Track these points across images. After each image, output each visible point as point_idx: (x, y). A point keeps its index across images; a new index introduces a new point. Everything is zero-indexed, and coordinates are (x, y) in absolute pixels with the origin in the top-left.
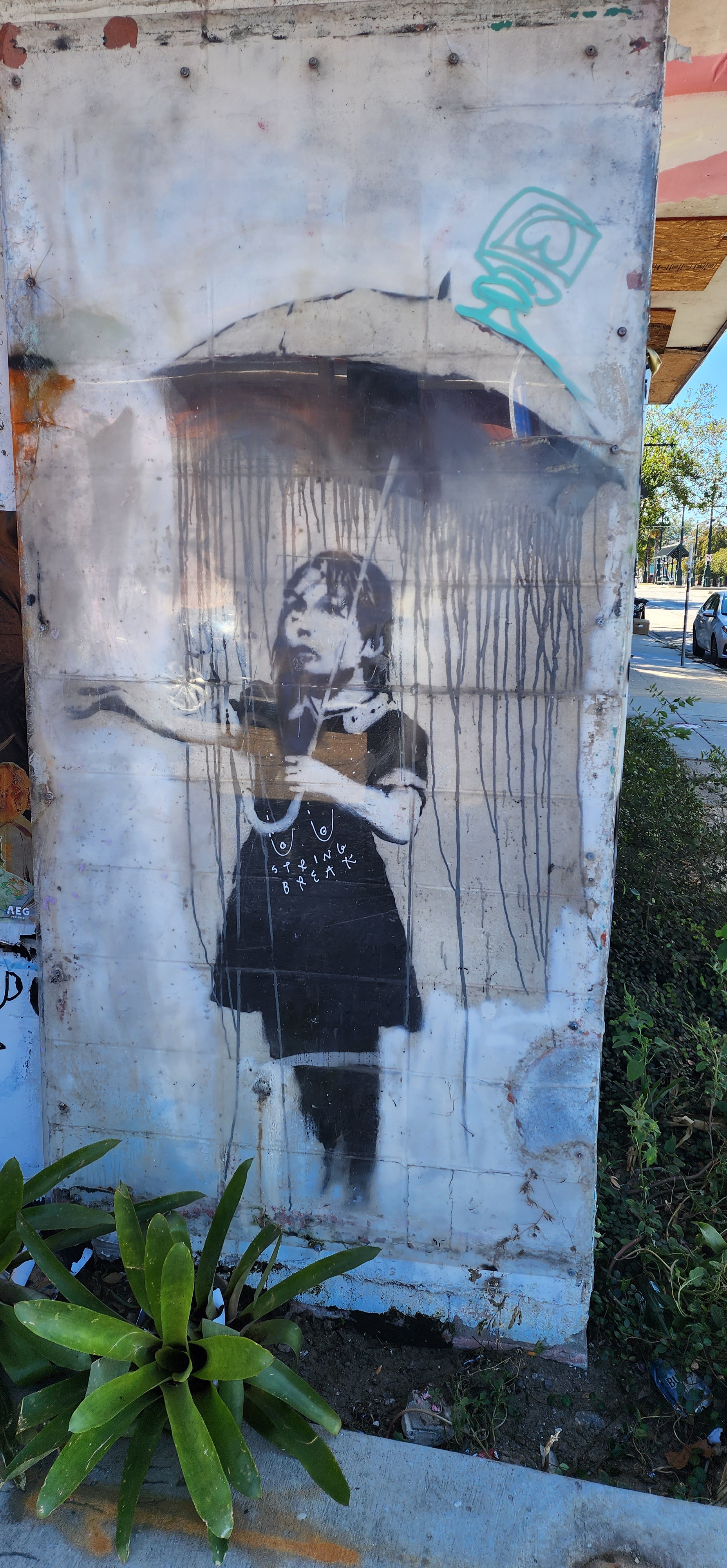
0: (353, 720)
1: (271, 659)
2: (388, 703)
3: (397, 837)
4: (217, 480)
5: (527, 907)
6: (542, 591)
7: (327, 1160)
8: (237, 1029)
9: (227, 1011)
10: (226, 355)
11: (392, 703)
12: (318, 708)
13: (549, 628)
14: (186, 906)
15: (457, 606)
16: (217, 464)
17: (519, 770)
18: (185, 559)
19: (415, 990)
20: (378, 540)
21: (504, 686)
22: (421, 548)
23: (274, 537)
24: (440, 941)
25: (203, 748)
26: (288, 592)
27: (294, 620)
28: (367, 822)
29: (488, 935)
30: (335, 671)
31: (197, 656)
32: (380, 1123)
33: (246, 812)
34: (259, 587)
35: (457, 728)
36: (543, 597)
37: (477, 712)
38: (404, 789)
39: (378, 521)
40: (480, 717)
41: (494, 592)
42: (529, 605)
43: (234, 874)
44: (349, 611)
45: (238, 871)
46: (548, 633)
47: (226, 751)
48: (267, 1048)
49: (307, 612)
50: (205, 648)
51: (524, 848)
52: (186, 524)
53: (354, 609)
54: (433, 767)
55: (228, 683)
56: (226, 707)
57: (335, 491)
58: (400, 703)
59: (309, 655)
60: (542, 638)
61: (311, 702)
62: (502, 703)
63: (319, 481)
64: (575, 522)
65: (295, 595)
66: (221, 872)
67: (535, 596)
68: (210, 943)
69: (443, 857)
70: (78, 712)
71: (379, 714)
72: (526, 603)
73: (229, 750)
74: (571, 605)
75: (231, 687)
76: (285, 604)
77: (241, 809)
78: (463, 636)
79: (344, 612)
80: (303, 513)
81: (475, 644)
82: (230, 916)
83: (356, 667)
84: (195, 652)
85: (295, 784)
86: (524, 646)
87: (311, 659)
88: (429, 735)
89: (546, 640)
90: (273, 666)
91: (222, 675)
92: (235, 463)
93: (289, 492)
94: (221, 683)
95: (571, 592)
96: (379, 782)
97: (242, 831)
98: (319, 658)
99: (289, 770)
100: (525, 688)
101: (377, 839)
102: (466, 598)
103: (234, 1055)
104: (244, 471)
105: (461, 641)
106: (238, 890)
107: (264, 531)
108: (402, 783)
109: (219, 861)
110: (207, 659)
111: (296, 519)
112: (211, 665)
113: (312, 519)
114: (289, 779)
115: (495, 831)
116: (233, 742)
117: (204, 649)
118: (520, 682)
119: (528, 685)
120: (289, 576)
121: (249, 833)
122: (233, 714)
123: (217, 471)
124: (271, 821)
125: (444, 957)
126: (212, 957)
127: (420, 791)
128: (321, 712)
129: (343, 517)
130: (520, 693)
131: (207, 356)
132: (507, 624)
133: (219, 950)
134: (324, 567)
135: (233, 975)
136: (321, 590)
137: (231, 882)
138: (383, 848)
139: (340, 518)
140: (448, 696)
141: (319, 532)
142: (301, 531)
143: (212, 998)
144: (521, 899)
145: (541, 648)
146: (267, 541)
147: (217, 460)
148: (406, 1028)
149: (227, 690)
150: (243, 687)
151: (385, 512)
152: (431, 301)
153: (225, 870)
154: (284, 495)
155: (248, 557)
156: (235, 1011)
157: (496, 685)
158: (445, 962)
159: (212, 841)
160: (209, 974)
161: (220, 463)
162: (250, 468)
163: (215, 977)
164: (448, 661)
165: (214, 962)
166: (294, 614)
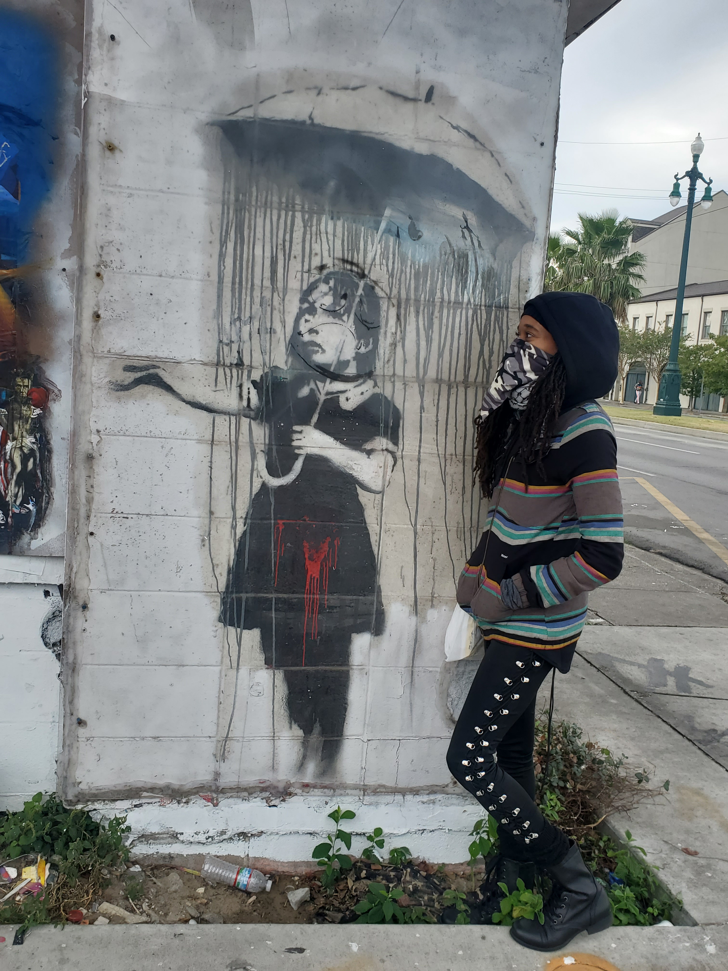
0: (347, 400)
1: (287, 350)
2: (374, 387)
3: (374, 488)
4: (253, 210)
5: (463, 538)
6: (484, 312)
7: (305, 744)
8: (239, 644)
9: (232, 630)
10: (268, 117)
11: (377, 388)
12: (321, 390)
13: (487, 339)
14: (204, 545)
15: (426, 319)
16: (254, 198)
17: (463, 438)
18: (222, 268)
19: (380, 603)
20: (373, 267)
21: (455, 378)
22: (403, 275)
23: (295, 257)
24: (401, 565)
25: (227, 418)
26: (303, 300)
27: (306, 321)
28: (353, 476)
29: (435, 560)
30: (335, 363)
31: (227, 345)
32: (348, 709)
33: (259, 469)
34: (281, 295)
35: (422, 408)
36: (484, 316)
37: (436, 397)
38: (381, 452)
39: (374, 253)
40: (438, 400)
41: (452, 311)
42: (475, 322)
43: (246, 518)
44: (348, 317)
45: (249, 516)
46: (487, 342)
47: (245, 422)
48: (262, 657)
49: (317, 316)
50: (234, 338)
51: (463, 495)
52: (226, 242)
53: (352, 316)
54: (403, 436)
55: (251, 367)
56: (247, 385)
57: (343, 227)
58: (382, 388)
59: (316, 349)
60: (482, 345)
61: (316, 385)
62: (454, 390)
63: (332, 219)
64: (507, 266)
65: (308, 302)
66: (234, 518)
67: (479, 316)
68: (221, 575)
69: (407, 503)
70: (121, 386)
71: (367, 396)
72: (473, 320)
73: (248, 420)
74: (502, 324)
75: (253, 370)
76: (300, 308)
77: (255, 467)
78: (429, 341)
79: (345, 318)
80: (319, 240)
81: (437, 348)
82: (239, 553)
83: (352, 360)
84: (225, 341)
85: (299, 448)
86: (470, 351)
87: (318, 351)
88: (402, 412)
89: (485, 346)
90: (288, 356)
91: (246, 361)
92: (269, 198)
93: (309, 225)
94: (245, 367)
95: (503, 315)
96: (363, 447)
97: (255, 484)
98: (324, 351)
99: (295, 436)
100: (469, 380)
101: (359, 490)
102: (433, 314)
103: (235, 665)
104: (275, 205)
105: (427, 345)
106: (248, 531)
107: (287, 252)
108: (381, 447)
109: (234, 508)
110: (235, 347)
111: (313, 245)
112: (238, 352)
113: (325, 247)
114: (295, 443)
115: (445, 484)
116: (252, 414)
117: (233, 340)
118: (466, 376)
119: (471, 379)
120: (305, 287)
121: (259, 486)
122: (253, 392)
123: (254, 203)
124: (278, 476)
125: (403, 578)
126: (222, 586)
127: (392, 453)
128: (323, 392)
129: (348, 247)
130: (466, 383)
131: (252, 116)
132: (460, 334)
133: (228, 580)
134: (332, 283)
135: (239, 600)
136: (328, 301)
137: (243, 525)
138: (364, 497)
139: (346, 248)
140: (417, 384)
141: (330, 256)
142: (316, 254)
143: (220, 620)
144: (459, 533)
145: (481, 352)
146: (289, 260)
147: (254, 194)
148: (372, 634)
149: (250, 372)
150: (263, 371)
151: (379, 246)
152: (419, 102)
153: (238, 515)
154: (305, 227)
155: (274, 272)
156: (239, 630)
157: (449, 378)
158: (403, 581)
159: (230, 492)
160: (219, 600)
161: (257, 197)
162: (280, 203)
163: (224, 602)
164: (418, 359)
165: (224, 590)
166: (307, 317)
